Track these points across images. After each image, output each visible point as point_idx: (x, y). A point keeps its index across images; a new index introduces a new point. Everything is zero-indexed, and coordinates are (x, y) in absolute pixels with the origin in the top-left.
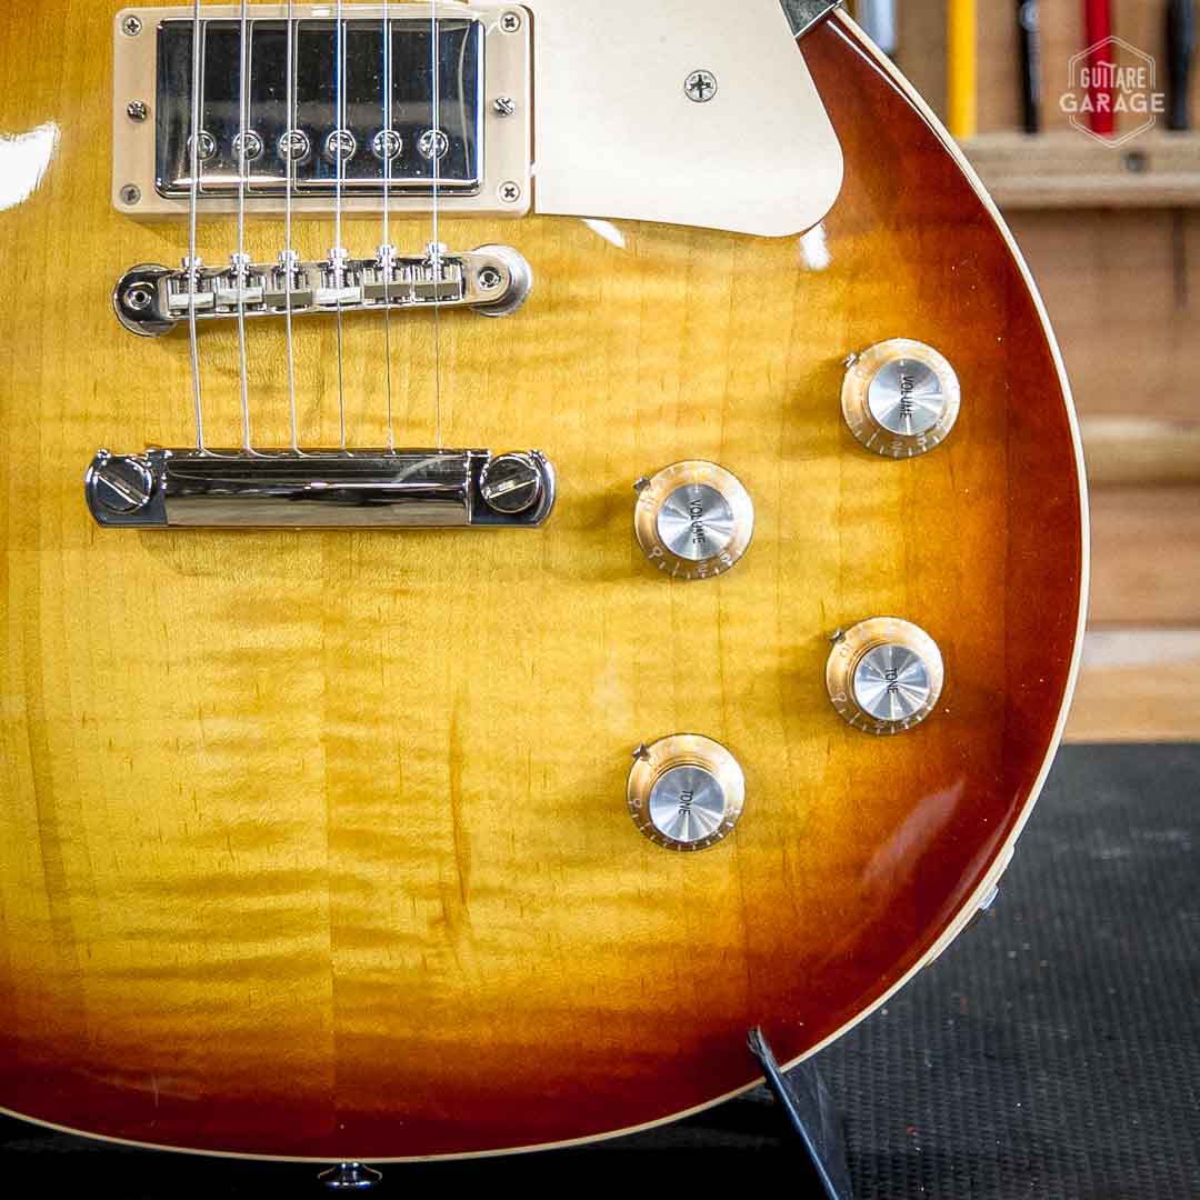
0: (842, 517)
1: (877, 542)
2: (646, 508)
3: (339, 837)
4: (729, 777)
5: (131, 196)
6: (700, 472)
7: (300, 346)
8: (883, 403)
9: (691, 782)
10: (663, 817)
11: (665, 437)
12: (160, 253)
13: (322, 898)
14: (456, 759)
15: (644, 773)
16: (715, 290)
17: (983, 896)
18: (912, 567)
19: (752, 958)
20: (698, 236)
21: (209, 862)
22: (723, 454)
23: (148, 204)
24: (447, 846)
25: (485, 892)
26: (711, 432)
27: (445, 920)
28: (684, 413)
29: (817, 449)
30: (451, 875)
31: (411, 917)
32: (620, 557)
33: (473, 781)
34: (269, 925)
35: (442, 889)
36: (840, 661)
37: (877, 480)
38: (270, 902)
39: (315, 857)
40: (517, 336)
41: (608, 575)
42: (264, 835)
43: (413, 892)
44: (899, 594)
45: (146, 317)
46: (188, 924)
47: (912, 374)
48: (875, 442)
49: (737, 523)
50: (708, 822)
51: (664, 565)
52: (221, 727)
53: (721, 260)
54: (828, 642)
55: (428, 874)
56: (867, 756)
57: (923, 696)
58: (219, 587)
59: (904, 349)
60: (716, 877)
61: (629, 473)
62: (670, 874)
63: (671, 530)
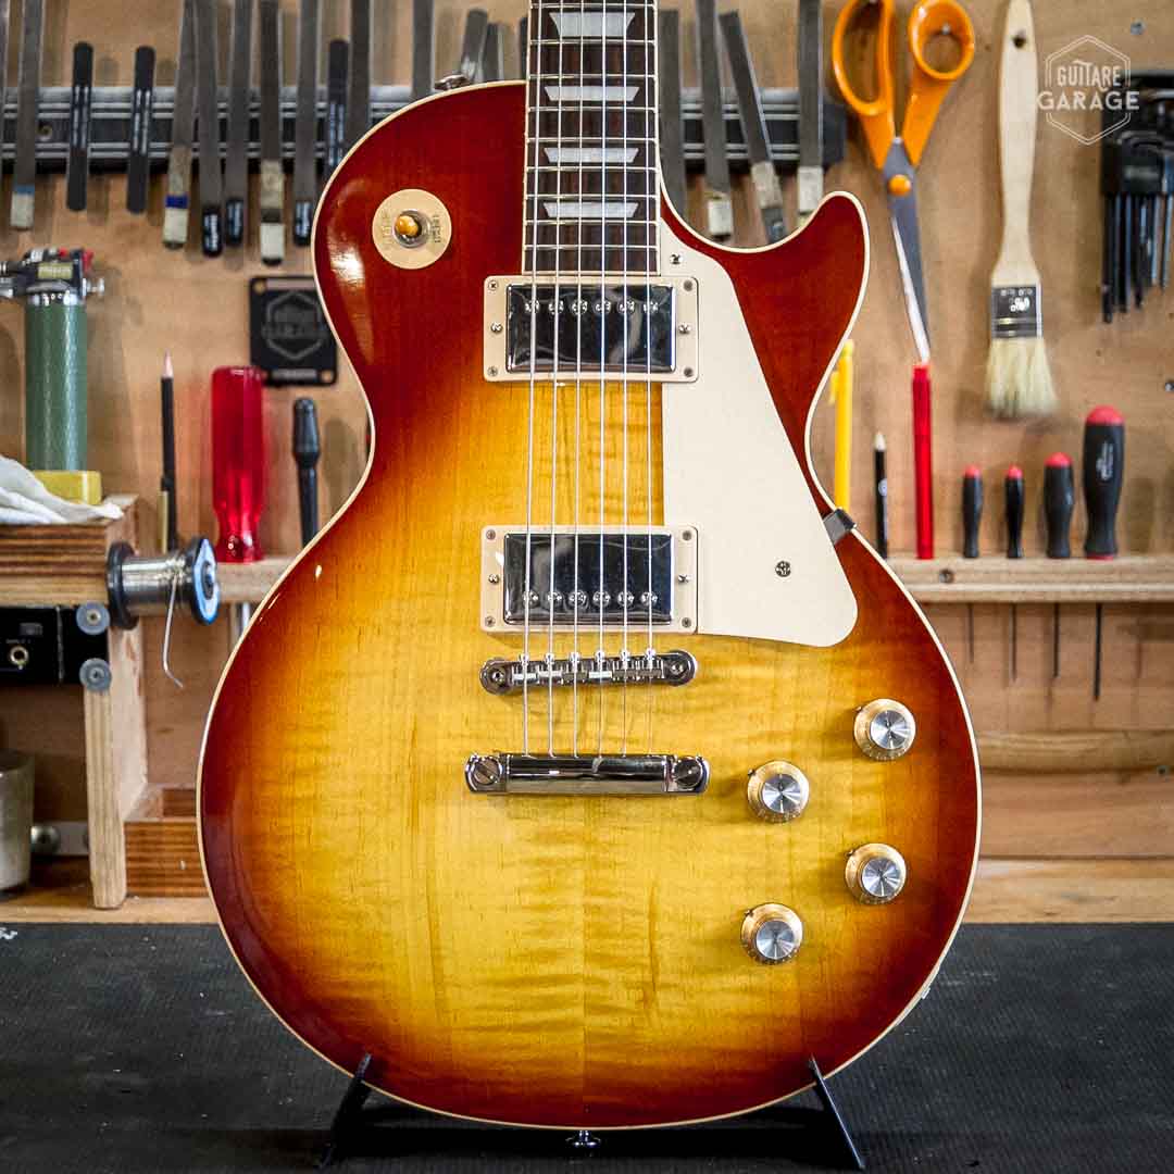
0: (853, 792)
1: (871, 804)
2: (755, 783)
3: (590, 957)
4: (795, 925)
5: (490, 623)
6: (780, 767)
7: (575, 699)
8: (878, 733)
9: (775, 928)
10: (763, 946)
11: (763, 748)
12: (508, 654)
13: (579, 989)
14: (652, 915)
15: (750, 924)
16: (788, 673)
17: (924, 992)
18: (890, 818)
19: (804, 1022)
20: (780, 646)
21: (520, 969)
22: (792, 758)
23: (500, 627)
24: (647, 961)
25: (666, 986)
26: (787, 746)
27: (645, 1000)
28: (772, 736)
29: (841, 756)
30: (648, 978)
31: (626, 999)
32: (739, 811)
33: (663, 927)
34: (551, 1003)
35: (644, 984)
36: (853, 865)
37: (872, 772)
38: (552, 991)
39: (578, 966)
40: (688, 696)
41: (732, 820)
42: (551, 956)
43: (628, 985)
44: (882, 832)
45: (503, 688)
46: (507, 1002)
47: (889, 718)
48: (869, 752)
49: (802, 793)
50: (788, 947)
51: (758, 813)
52: (528, 898)
53: (791, 657)
54: (847, 855)
55: (636, 975)
56: (867, 915)
57: (898, 884)
58: (529, 827)
59: (885, 705)
60: (786, 979)
61: (743, 768)
62: (763, 977)
63: (770, 797)
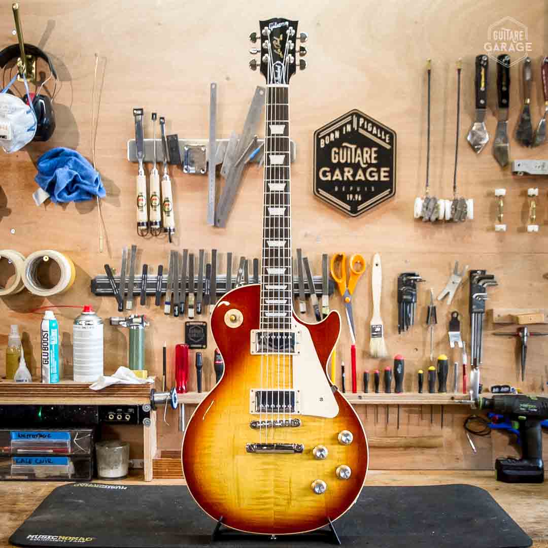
0: (338, 452)
1: (342, 456)
2: (314, 451)
3: (276, 492)
4: (324, 485)
5: (252, 412)
6: (321, 447)
7: (272, 430)
8: (344, 439)
9: (320, 485)
10: (317, 490)
11: (317, 442)
12: (256, 419)
13: (273, 500)
14: (290, 482)
15: (314, 484)
16: (322, 424)
17: (355, 501)
18: (347, 459)
19: (327, 508)
20: (321, 418)
21: (258, 496)
22: (324, 445)
23: (254, 413)
24: (289, 493)
25: (293, 500)
26: (322, 442)
27: (288, 503)
28: (319, 439)
29: (335, 444)
30: (289, 497)
31: (284, 503)
32: (311, 457)
33: (293, 485)
34: (265, 504)
35: (288, 499)
36: (338, 471)
37: (342, 448)
38: (267, 501)
39: (272, 494)
40: (299, 430)
41: (309, 459)
42: (265, 492)
43: (285, 499)
44: (345, 463)
45: (254, 427)
46: (255, 503)
47: (347, 435)
48: (342, 443)
49: (326, 453)
50: (323, 490)
51: (316, 458)
52: (261, 478)
53: (323, 420)
54: (337, 468)
55: (286, 497)
56: (341, 483)
57: (349, 475)
58: (261, 461)
59: (346, 432)
60: (322, 498)
61: (312, 447)
62: (317, 497)
63: (318, 454)
